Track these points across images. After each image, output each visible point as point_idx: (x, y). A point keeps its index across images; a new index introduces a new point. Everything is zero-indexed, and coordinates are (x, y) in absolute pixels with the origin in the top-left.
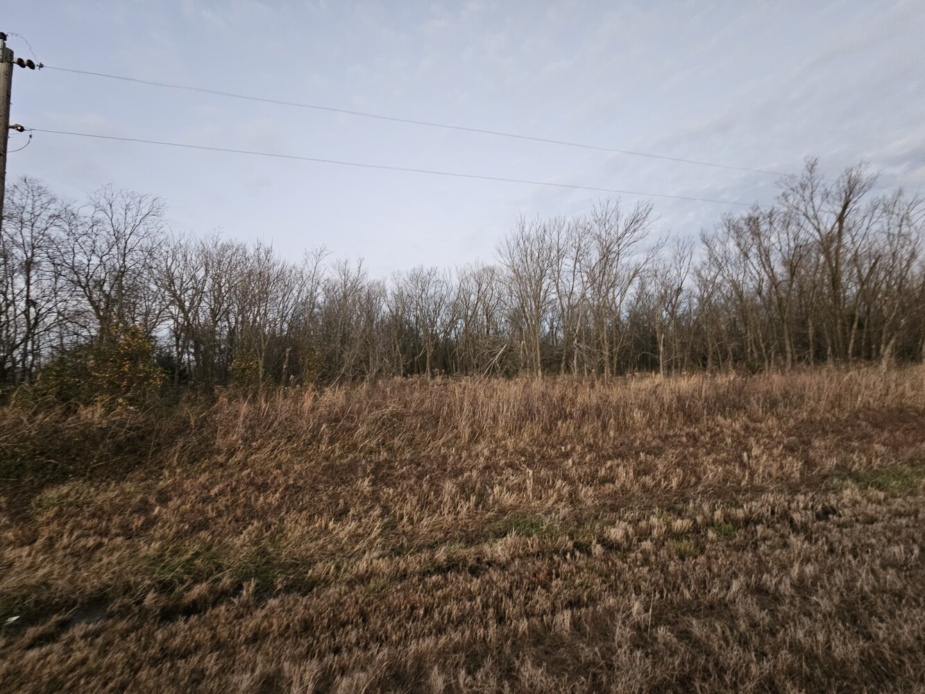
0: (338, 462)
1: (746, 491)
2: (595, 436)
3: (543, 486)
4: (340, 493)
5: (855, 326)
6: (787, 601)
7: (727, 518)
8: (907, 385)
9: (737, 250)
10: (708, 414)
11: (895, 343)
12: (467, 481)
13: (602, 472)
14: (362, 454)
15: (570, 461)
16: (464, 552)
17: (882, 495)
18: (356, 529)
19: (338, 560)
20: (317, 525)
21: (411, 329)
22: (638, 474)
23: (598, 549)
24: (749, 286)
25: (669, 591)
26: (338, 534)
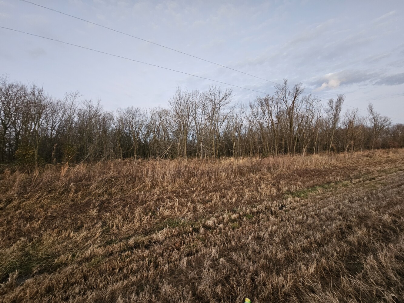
0: (79, 202)
1: (258, 201)
2: (206, 183)
3: (182, 206)
4: (79, 218)
5: (296, 141)
6: (266, 240)
7: (251, 212)
8: (309, 161)
9: (261, 110)
10: (248, 173)
11: (307, 147)
12: (148, 206)
13: (207, 198)
14: (94, 197)
15: (195, 194)
16: (143, 239)
17: (298, 199)
18: (87, 235)
19: (74, 251)
20: (63, 235)
21: (127, 136)
22: (221, 197)
23: (202, 230)
24: (265, 125)
25: (227, 243)
26: (76, 238)
